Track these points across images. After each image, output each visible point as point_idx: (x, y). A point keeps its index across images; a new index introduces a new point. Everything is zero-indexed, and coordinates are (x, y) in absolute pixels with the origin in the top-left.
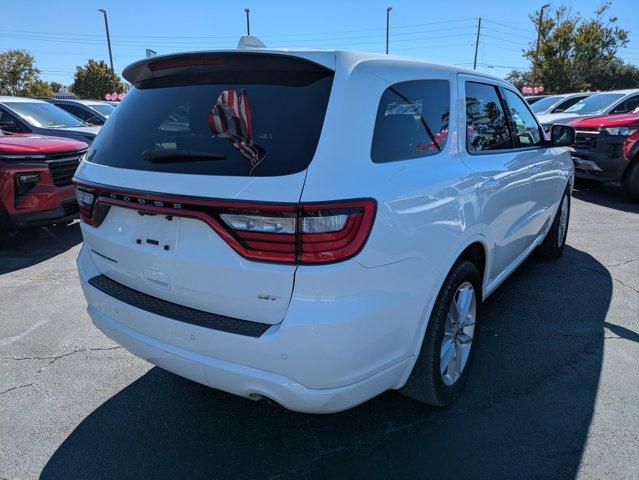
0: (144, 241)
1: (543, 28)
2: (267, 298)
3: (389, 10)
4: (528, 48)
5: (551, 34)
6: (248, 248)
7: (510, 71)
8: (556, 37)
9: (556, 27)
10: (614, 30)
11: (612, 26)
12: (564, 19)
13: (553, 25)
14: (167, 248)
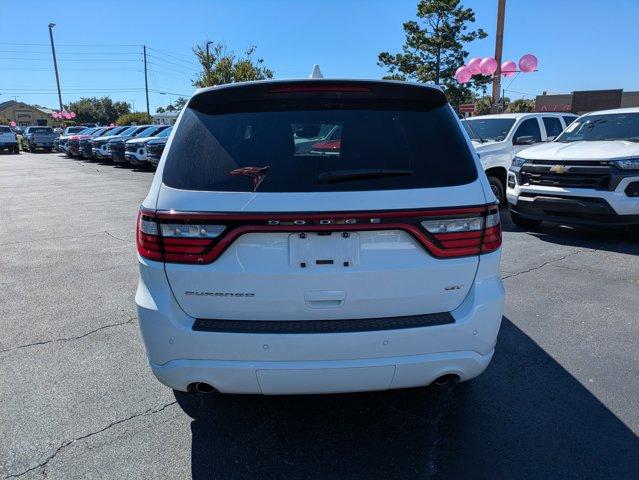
0: (311, 262)
1: (207, 61)
2: (453, 288)
3: (51, 26)
4: (196, 79)
5: (214, 67)
6: (443, 248)
7: (177, 98)
8: (219, 70)
9: (217, 62)
10: (262, 69)
11: (260, 66)
12: (222, 55)
13: (214, 60)
14: (346, 264)
